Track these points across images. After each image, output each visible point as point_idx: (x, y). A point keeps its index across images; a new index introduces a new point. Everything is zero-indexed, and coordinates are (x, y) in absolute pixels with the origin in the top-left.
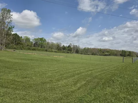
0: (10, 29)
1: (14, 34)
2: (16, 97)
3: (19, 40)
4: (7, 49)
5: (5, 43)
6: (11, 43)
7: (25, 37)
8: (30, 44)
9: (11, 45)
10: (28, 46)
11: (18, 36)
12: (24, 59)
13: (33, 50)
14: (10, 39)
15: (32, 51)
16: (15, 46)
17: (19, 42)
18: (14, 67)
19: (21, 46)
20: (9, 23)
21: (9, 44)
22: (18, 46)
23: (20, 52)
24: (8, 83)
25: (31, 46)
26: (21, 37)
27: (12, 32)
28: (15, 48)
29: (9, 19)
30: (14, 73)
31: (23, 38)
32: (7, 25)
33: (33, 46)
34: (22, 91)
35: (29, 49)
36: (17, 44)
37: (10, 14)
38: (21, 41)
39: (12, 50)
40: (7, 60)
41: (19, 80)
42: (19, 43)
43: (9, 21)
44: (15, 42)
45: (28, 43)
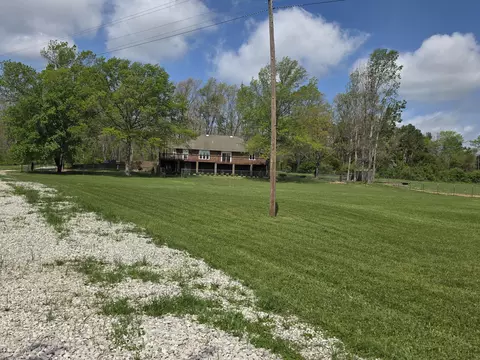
0: (392, 112)
1: (404, 129)
2: (436, 350)
3: (420, 147)
4: (381, 180)
5: (377, 160)
6: (394, 158)
7: (442, 133)
8: (461, 159)
9: (395, 165)
10: (453, 165)
11: (418, 134)
12: (441, 215)
13: (474, 181)
14: (391, 144)
15: (473, 185)
16: (407, 169)
17: (422, 153)
18: (411, 242)
19: (428, 167)
20: (389, 93)
21: (386, 162)
22: (418, 168)
23: (423, 187)
24: (399, 292)
25: (466, 167)
26: (430, 136)
27: (397, 123)
28: (407, 177)
29: (391, 82)
30: (414, 260)
31: (434, 138)
32: (384, 101)
33: (473, 164)
34: (455, 333)
35: (459, 178)
36: (415, 161)
37: (393, 65)
38: (426, 151)
39: (398, 183)
40: (387, 214)
41: (436, 291)
42: (422, 158)
43: (388, 88)
44: (408, 156)
45: (455, 155)
